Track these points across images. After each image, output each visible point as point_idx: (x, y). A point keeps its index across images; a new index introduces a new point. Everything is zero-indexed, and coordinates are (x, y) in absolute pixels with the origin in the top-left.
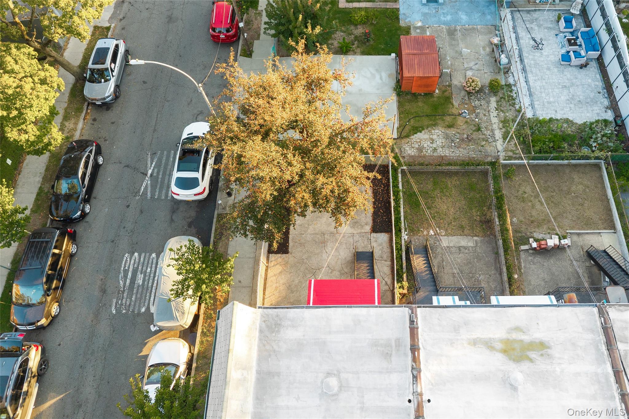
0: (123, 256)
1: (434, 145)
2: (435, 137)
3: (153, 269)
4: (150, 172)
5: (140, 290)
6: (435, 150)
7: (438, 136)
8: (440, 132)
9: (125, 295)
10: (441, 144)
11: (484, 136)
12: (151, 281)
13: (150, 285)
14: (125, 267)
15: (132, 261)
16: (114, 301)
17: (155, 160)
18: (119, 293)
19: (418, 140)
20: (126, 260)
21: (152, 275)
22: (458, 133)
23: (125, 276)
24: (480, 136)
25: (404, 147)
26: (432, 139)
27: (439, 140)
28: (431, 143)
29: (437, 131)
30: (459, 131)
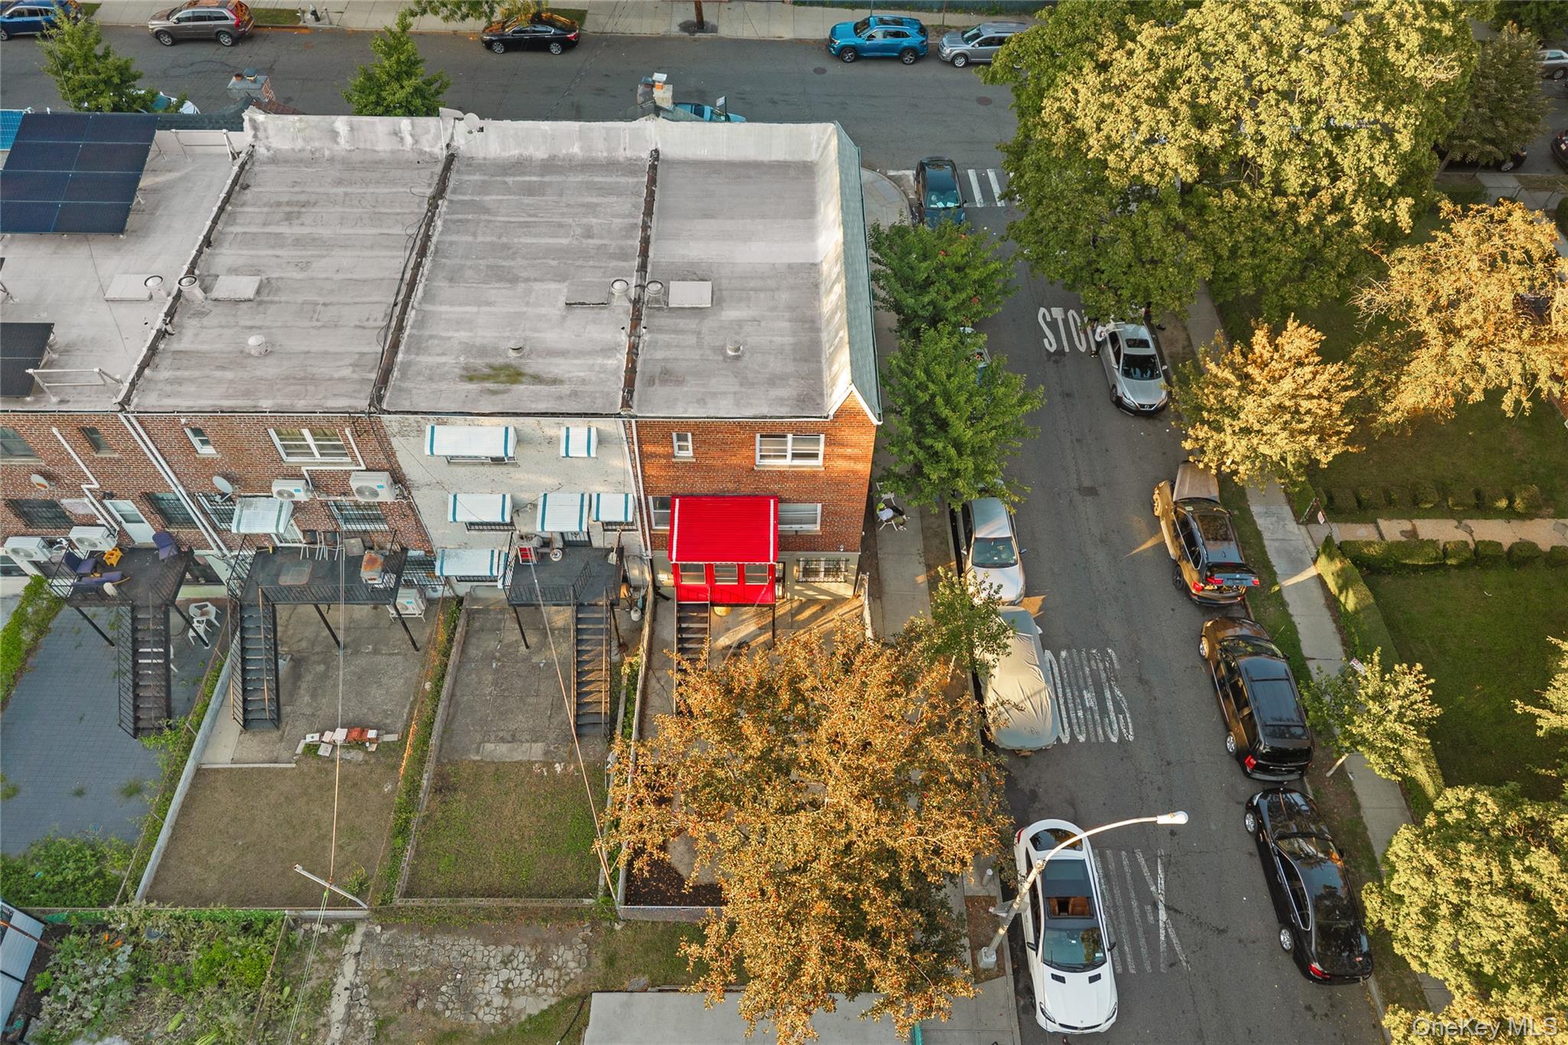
0: (1135, 735)
1: (505, 974)
2: (498, 1001)
3: (1073, 715)
4: (1163, 915)
5: (1082, 682)
6: (506, 962)
7: (487, 1005)
8: (481, 1015)
9: (1103, 675)
10: (489, 977)
11: (376, 1003)
12: (1069, 696)
13: (1068, 690)
14: (1125, 718)
15: (1115, 727)
16: (1117, 666)
17: (1163, 947)
18: (1113, 676)
19: (541, 990)
20: (1127, 728)
21: (1071, 705)
22: (436, 1013)
23: (1117, 704)
24: (384, 1003)
25: (579, 971)
26: (506, 992)
27: (490, 988)
28: (509, 981)
29: (488, 1019)
30: (432, 1019)
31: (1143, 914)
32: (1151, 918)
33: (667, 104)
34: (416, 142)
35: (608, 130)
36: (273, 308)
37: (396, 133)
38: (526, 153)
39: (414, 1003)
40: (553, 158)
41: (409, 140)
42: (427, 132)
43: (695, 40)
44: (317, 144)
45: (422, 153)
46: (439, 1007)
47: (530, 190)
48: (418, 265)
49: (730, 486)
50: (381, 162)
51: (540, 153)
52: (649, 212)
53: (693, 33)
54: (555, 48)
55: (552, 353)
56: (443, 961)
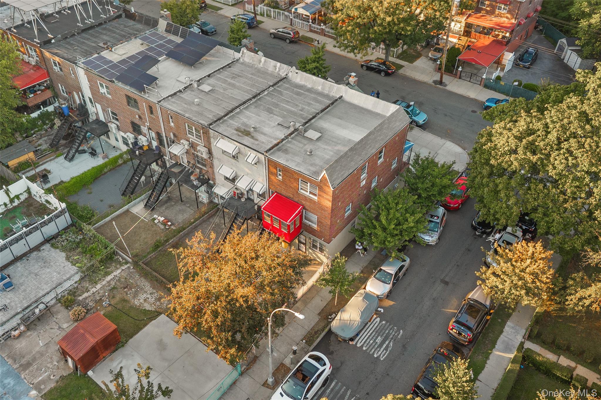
0: (384, 360)
1: (149, 296)
2: (142, 301)
3: (368, 341)
5: (381, 333)
6: (151, 293)
7: (139, 300)
8: (135, 301)
9: (391, 336)
10: (144, 294)
11: (116, 283)
12: (373, 335)
13: (374, 333)
14: (386, 353)
15: (380, 353)
18: (394, 338)
19: (153, 305)
20: (383, 356)
21: (371, 338)
22: (127, 294)
23: (387, 346)
24: (118, 284)
26: (145, 300)
27: (142, 297)
28: (148, 298)
29: (136, 303)
30: (125, 294)
33: (352, 84)
34: (279, 71)
35: (331, 85)
36: (209, 96)
37: (275, 66)
38: (306, 84)
39: (125, 288)
40: (312, 88)
41: (277, 70)
42: (283, 69)
44: (255, 63)
45: (279, 74)
46: (129, 293)
47: (298, 94)
48: (250, 99)
49: (291, 196)
50: (267, 73)
51: (309, 86)
52: (322, 111)
55: (262, 133)
56: (139, 284)
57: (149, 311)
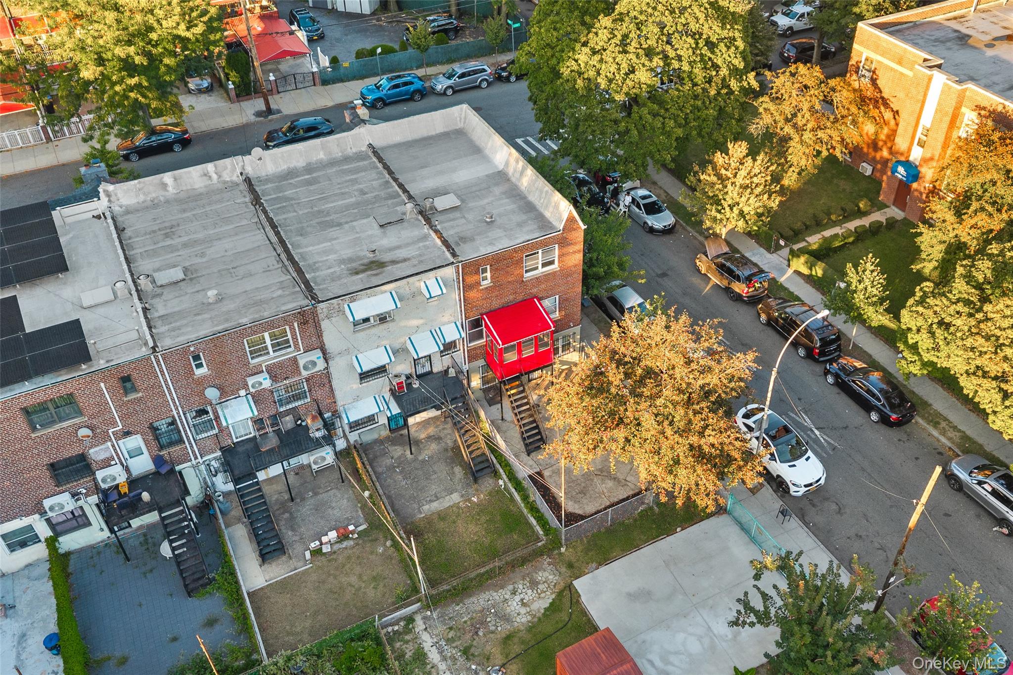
1: (517, 598)
2: (523, 611)
4: (816, 432)
6: (514, 593)
7: (518, 614)
8: (518, 620)
10: (510, 603)
11: (454, 645)
17: (825, 444)
19: (543, 595)
22: (493, 632)
24: (459, 643)
25: (557, 578)
26: (524, 604)
27: (514, 605)
28: (522, 600)
29: (524, 620)
30: (492, 635)
31: (809, 436)
32: (813, 436)
33: (366, 118)
34: (220, 177)
35: (337, 139)
37: (206, 175)
38: (292, 166)
39: (477, 633)
40: (309, 164)
41: (215, 177)
42: (225, 168)
43: (270, 121)
44: (154, 195)
45: (225, 182)
46: (493, 628)
47: (309, 183)
49: (511, 297)
50: (201, 194)
52: (391, 172)
53: (266, 117)
54: (177, 148)
55: (391, 249)
56: (479, 608)
57: (551, 604)
